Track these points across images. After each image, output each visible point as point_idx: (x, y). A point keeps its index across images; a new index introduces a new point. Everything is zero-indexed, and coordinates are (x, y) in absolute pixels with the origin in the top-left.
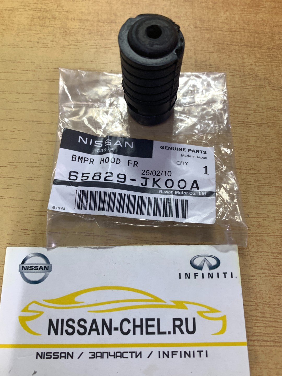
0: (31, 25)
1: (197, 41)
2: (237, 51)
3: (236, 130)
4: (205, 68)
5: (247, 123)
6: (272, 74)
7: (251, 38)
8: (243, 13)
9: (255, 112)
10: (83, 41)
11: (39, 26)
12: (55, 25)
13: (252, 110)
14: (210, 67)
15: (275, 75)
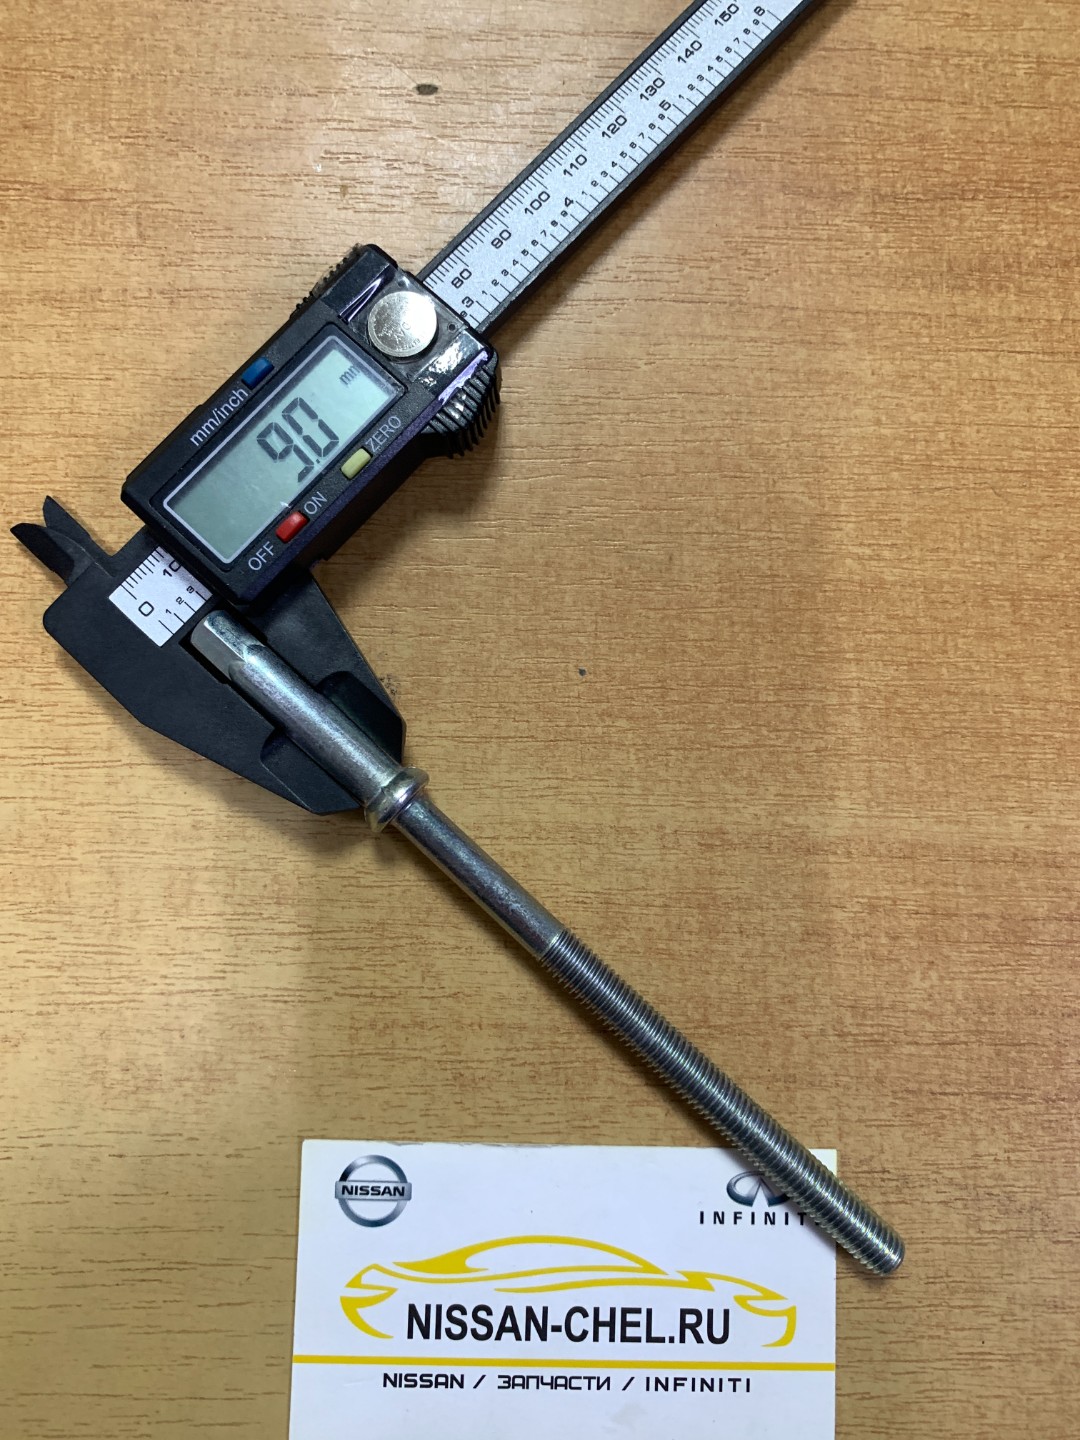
0: (352, 1056)
1: (847, 1087)
2: (957, 1116)
3: (951, 1380)
4: (869, 1184)
5: (981, 1357)
6: (1052, 1190)
7: (997, 1067)
8: (977, 972)
9: (1003, 1320)
10: (516, 1108)
11: (378, 1057)
12: (425, 1049)
13: (995, 1315)
14: (883, 1180)
15: (1060, 1191)
